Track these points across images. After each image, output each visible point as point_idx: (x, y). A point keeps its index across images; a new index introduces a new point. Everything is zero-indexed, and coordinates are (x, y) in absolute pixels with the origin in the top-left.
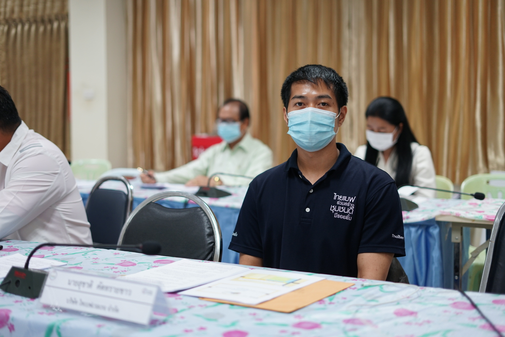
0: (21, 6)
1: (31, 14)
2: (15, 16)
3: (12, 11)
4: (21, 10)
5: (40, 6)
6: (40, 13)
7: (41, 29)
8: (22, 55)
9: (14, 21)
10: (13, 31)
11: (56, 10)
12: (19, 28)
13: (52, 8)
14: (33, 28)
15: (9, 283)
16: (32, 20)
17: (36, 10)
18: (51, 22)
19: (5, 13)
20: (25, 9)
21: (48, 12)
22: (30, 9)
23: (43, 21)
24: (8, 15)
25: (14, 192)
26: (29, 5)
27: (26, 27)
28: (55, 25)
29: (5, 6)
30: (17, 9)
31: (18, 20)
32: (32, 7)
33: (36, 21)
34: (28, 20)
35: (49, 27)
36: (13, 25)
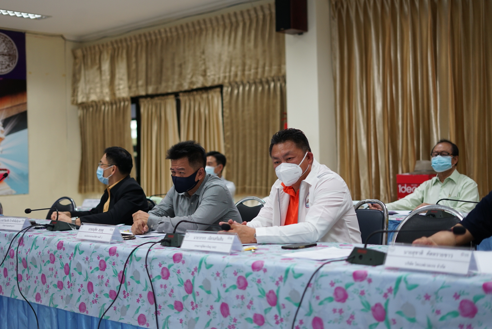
0: (244, 70)
1: (252, 77)
2: (238, 79)
3: (236, 75)
4: (243, 74)
5: (260, 70)
6: (259, 76)
7: (260, 89)
8: (243, 111)
9: (236, 83)
10: (236, 92)
11: (273, 73)
12: (241, 88)
13: (270, 71)
14: (253, 88)
15: (354, 257)
16: (251, 82)
17: (256, 73)
18: (268, 82)
19: (230, 77)
20: (247, 73)
21: (266, 74)
22: (250, 73)
23: (261, 82)
24: (232, 79)
25: (323, 206)
26: (250, 70)
27: (247, 88)
28: (272, 85)
29: (230, 71)
30: (239, 73)
31: (239, 83)
32: (253, 71)
33: (255, 83)
34: (249, 82)
35: (266, 87)
36: (236, 86)
